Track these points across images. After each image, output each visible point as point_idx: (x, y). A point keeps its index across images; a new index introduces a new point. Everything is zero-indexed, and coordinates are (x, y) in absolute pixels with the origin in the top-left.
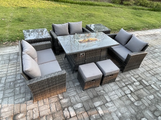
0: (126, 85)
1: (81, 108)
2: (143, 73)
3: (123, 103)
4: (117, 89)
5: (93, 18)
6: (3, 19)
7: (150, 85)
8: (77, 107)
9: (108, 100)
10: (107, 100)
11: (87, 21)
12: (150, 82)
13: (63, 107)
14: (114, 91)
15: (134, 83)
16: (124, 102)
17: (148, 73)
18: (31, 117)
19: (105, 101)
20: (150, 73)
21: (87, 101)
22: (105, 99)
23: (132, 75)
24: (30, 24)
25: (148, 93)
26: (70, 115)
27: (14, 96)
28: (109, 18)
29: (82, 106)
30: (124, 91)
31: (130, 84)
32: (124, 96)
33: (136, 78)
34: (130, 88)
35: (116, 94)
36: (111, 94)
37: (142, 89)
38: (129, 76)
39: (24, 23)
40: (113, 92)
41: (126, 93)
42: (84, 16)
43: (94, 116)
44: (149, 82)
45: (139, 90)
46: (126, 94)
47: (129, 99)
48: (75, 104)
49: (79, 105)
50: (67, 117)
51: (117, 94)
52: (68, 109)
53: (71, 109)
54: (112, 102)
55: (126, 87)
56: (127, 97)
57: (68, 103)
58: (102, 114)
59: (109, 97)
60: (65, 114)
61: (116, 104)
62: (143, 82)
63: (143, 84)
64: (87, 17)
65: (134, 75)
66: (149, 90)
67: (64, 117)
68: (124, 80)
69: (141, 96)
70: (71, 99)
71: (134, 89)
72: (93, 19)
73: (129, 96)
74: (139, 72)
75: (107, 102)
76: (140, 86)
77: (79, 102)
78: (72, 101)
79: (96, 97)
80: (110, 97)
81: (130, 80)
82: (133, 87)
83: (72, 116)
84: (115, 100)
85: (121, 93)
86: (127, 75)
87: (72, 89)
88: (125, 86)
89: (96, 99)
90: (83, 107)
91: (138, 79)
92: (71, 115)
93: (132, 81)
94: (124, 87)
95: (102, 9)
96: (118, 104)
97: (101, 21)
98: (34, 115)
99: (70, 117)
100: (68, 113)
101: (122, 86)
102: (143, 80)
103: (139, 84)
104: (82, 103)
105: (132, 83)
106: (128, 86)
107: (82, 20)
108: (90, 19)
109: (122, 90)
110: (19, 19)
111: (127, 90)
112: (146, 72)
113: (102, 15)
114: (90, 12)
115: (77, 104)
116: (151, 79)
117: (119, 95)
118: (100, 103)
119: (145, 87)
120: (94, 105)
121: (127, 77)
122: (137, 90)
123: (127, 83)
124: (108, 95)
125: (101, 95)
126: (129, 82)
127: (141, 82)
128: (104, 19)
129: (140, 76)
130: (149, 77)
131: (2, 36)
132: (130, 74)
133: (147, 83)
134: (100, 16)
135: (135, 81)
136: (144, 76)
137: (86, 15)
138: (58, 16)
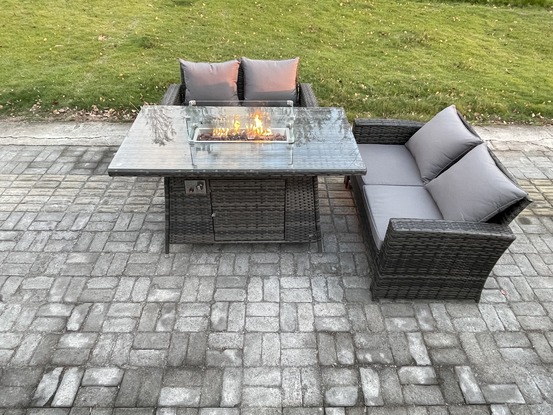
1: (106, 390)
2: (494, 336)
4: (300, 368)
5: (417, 52)
6: (100, 38)
7: (488, 405)
8: (94, 380)
9: (229, 397)
10: (225, 394)
11: (383, 64)
12: (499, 392)
13: (57, 359)
14: (282, 368)
15: (403, 370)
17: (524, 341)
19: (209, 398)
20: (531, 347)
21: (145, 371)
22: (220, 390)
23: (426, 327)
24: (168, 58)
26: (52, 398)
28: (496, 57)
29: (115, 383)
30: (324, 387)
31: (379, 367)
32: (312, 406)
33: (431, 350)
34: (364, 381)
35: (280, 387)
36: (258, 379)
37: (427, 406)
38: (404, 329)
39: (150, 55)
40: (276, 374)
41: (330, 400)
42: (385, 41)
44: (493, 387)
45: (405, 405)
46: (325, 404)
48: (97, 366)
49: (106, 376)
50: (37, 400)
51: (284, 386)
52: (63, 373)
53: (72, 378)
54: (236, 411)
55: (348, 374)
57: (81, 350)
59: (243, 386)
60: (41, 386)
62: (455, 375)
63: (450, 389)
64: (395, 45)
65: (436, 330)
67: (31, 396)
68: (361, 339)
70: (100, 343)
71: (382, 394)
74: (474, 324)
75: (218, 404)
76: (423, 391)
77: (116, 366)
78: (96, 352)
79: (188, 369)
80: (247, 390)
81: (394, 347)
82: (386, 386)
83: (58, 402)
84: (257, 410)
85: (304, 389)
86: (396, 321)
87: (128, 309)
88: (349, 367)
89: (186, 374)
90: (117, 387)
91: (438, 357)
92: (55, 398)
93: (401, 356)
94: (340, 366)
95: (484, 17)
97: (447, 68)
99: (49, 405)
100: (54, 387)
101: (332, 361)
102: (467, 368)
103: (427, 379)
104: (125, 370)
105: (395, 362)
106: (362, 370)
107: (367, 55)
108: (403, 54)
109: (319, 377)
110: (144, 39)
111: (344, 385)
112: (510, 336)
113: (469, 41)
114: (419, 28)
115: (104, 370)
116: (519, 379)
117: (287, 395)
118: (187, 396)
119: (452, 404)
120: (158, 398)
121: (389, 328)
122: (396, 406)
123: (369, 357)
124: (243, 378)
125: (213, 367)
126: (382, 355)
127: (443, 374)
128: (468, 58)
129: (460, 346)
130: (511, 363)
131: (65, 89)
132: (417, 321)
133: (475, 388)
134: (457, 47)
135: (413, 360)
136: (487, 353)
137: (397, 37)
138: (276, 37)
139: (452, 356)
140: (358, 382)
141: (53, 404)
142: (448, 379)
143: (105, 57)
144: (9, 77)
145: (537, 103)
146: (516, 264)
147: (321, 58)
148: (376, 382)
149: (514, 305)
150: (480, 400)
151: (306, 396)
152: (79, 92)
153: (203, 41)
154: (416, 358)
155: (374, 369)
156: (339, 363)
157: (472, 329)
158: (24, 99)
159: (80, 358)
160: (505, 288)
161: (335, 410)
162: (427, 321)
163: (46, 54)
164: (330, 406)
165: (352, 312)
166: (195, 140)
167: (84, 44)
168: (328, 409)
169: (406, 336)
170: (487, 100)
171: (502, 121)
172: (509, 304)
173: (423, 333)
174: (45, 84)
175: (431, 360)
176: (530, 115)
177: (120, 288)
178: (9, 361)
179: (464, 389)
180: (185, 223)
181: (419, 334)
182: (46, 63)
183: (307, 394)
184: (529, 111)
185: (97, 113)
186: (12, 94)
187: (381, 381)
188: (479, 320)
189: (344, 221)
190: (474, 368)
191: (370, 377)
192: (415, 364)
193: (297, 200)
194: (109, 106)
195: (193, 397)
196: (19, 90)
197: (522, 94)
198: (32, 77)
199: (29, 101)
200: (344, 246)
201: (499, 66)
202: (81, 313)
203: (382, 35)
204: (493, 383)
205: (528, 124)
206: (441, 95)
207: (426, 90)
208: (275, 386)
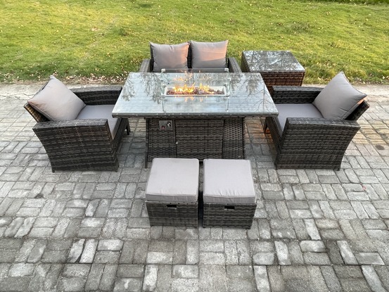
0: (273, 239)
1: (113, 253)
2: (361, 222)
3: (225, 284)
4: (236, 241)
5: (302, 36)
6: (93, 30)
7: (360, 266)
8: (105, 247)
9: (191, 258)
10: (188, 257)
12: (367, 258)
13: (81, 234)
14: (224, 241)
15: (303, 242)
16: (230, 282)
17: (382, 225)
18: (14, 231)
19: (179, 258)
21: (137, 242)
22: (185, 253)
23: (317, 216)
24: (137, 42)
25: (333, 287)
26: (80, 258)
27: (15, 182)
28: (357, 39)
29: (119, 249)
30: (252, 253)
31: (287, 241)
32: (245, 265)
33: (320, 230)
34: (278, 250)
35: (224, 252)
36: (209, 248)
37: (320, 266)
38: (302, 217)
39: (126, 40)
40: (221, 245)
41: (256, 261)
42: (281, 29)
43: (128, 281)
44: (363, 254)
45: (305, 265)
46: (253, 264)
47: (252, 280)
48: (106, 238)
49: (113, 245)
50: (71, 259)
51: (226, 252)
52: (85, 242)
53: (91, 245)
54: (196, 267)
55: (267, 245)
56: (251, 274)
57: (95, 229)
58: (148, 286)
59: (200, 252)
60: (72, 250)
61: (203, 277)
62: (337, 246)
63: (334, 255)
64: (288, 32)
65: (324, 217)
66: (344, 278)
67: (67, 256)
68: (274, 223)
69: (298, 284)
70: (107, 224)
71: (289, 257)
72: (301, 38)
73: (260, 271)
74: (348, 214)
75: (184, 263)
76: (316, 256)
77: (118, 238)
78: (105, 229)
79: (164, 241)
80: (202, 254)
81: (297, 228)
82: (292, 253)
83: (83, 260)
84: (210, 267)
85: (239, 254)
86: (297, 212)
87: (123, 203)
88: (268, 240)
89: (163, 244)
90: (120, 251)
91: (325, 235)
93: (301, 234)
94: (262, 240)
95: (348, 11)
96: (211, 280)
97: (324, 47)
98: (21, 230)
99: (78, 262)
100: (81, 252)
101: (256, 237)
102: (344, 242)
103: (319, 249)
104: (124, 241)
105: (297, 238)
106: (276, 242)
107: (269, 39)
108: (294, 37)
109: (249, 247)
110: (121, 30)
111: (265, 252)
112: (373, 222)
113: (338, 28)
114: (304, 20)
115: (111, 241)
116: (379, 250)
117: (228, 258)
118: (165, 257)
119: (336, 264)
120: (146, 258)
121: (292, 216)
122: (299, 265)
123: (280, 235)
124: (199, 247)
125: (180, 240)
126: (289, 233)
127: (329, 246)
128: (337, 40)
129: (340, 228)
130: (374, 239)
131: (72, 63)
132: (311, 212)
133: (350, 255)
134: (330, 33)
135: (309, 236)
136: (357, 233)
137: (289, 26)
138: (208, 27)
139: (334, 234)
140: (274, 249)
141: (81, 261)
142: (333, 249)
143: (97, 42)
144: (35, 56)
145: (386, 70)
146: (375, 175)
147: (238, 41)
148: (286, 250)
149: (375, 202)
150: (355, 262)
151: (241, 259)
152: (81, 65)
153: (160, 31)
154: (311, 235)
155: (283, 241)
156: (261, 238)
157: (347, 217)
158: (46, 70)
159: (95, 234)
160: (368, 191)
161: (259, 267)
162: (317, 212)
163: (59, 40)
164: (256, 265)
165: (268, 206)
166: (165, 94)
167: (82, 34)
168: (255, 267)
169: (304, 221)
170: (352, 68)
171: (362, 81)
172: (371, 201)
173: (315, 219)
174: (60, 60)
175: (321, 236)
176: (381, 77)
177: (118, 190)
178: (51, 235)
179: (343, 255)
180: (158, 148)
181: (312, 220)
182: (59, 46)
183: (241, 257)
184: (380, 75)
185: (94, 79)
186: (39, 67)
187: (289, 250)
188: (352, 212)
189: (259, 148)
190: (349, 241)
191: (281, 247)
192: (311, 239)
193: (231, 133)
194: (102, 74)
195: (168, 258)
196: (43, 64)
197: (376, 63)
198: (51, 56)
199: (50, 71)
200: (260, 164)
201: (359, 45)
202: (94, 205)
203: (279, 25)
204: (362, 252)
205: (380, 83)
206: (320, 65)
207: (310, 61)
208: (220, 252)
